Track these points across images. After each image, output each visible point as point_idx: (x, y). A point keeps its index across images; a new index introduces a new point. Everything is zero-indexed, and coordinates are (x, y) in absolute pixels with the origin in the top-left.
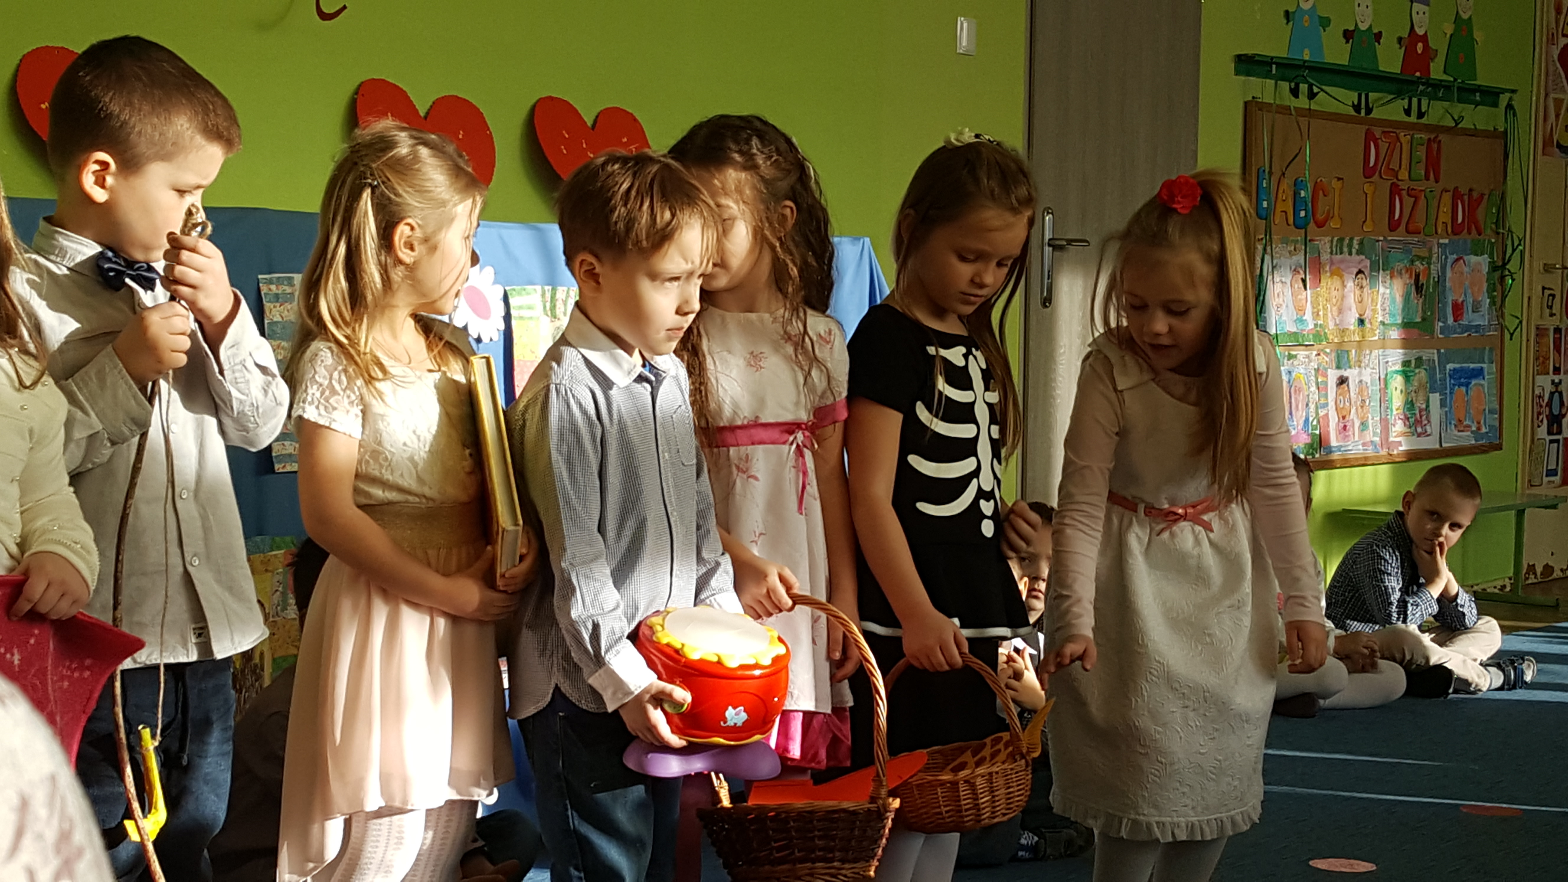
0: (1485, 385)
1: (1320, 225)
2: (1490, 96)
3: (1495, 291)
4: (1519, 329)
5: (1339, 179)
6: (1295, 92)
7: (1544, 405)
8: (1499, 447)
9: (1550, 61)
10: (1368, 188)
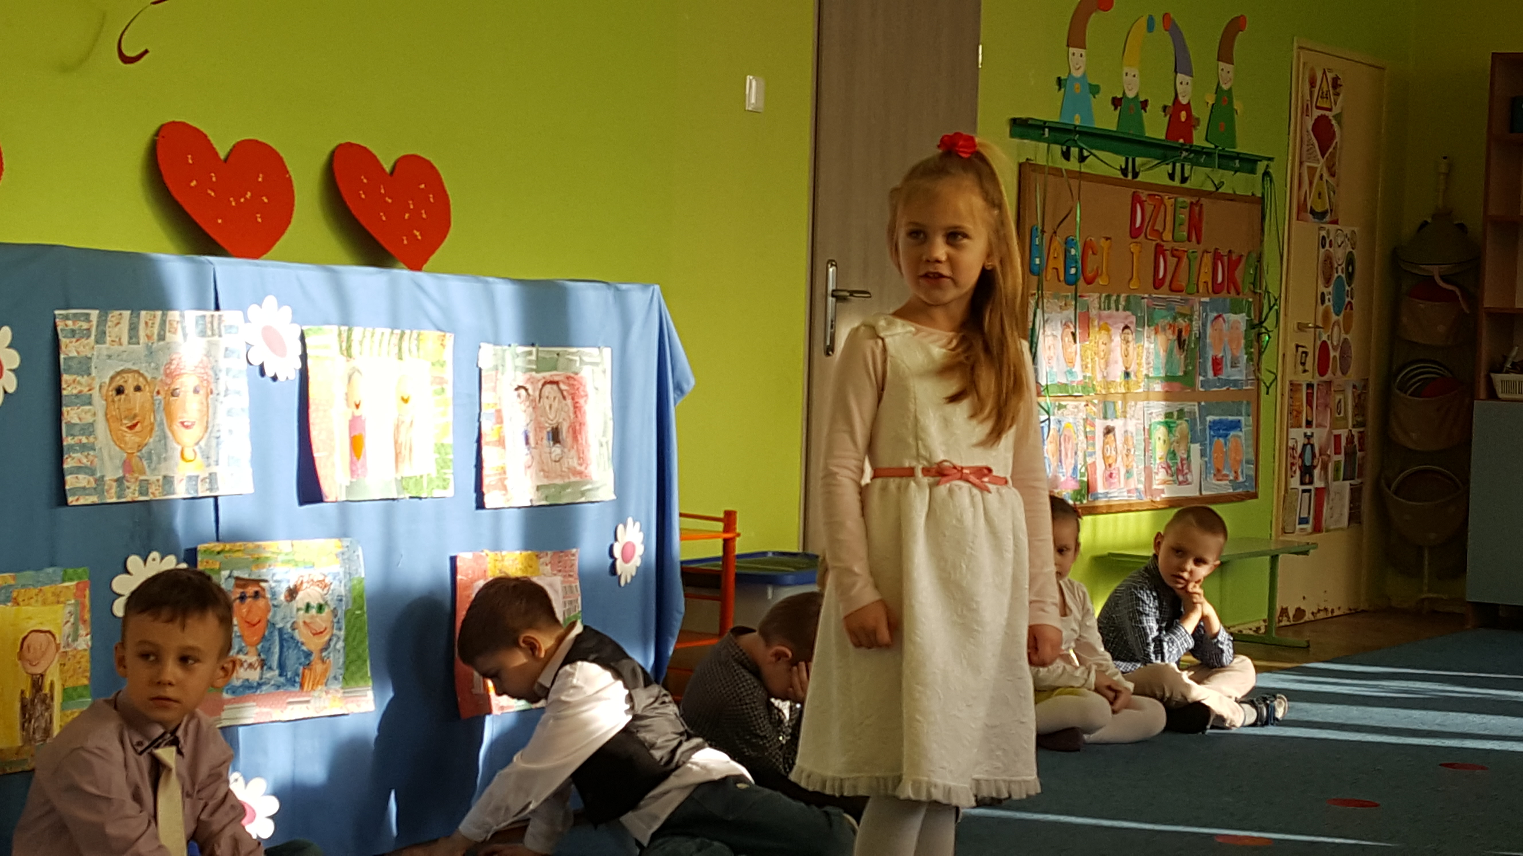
0: (1241, 437)
1: (1089, 282)
2: (1249, 163)
3: (1251, 347)
4: (1274, 384)
5: (1107, 239)
6: (1066, 155)
7: (1297, 455)
8: (1255, 496)
9: (1305, 133)
10: (1134, 248)
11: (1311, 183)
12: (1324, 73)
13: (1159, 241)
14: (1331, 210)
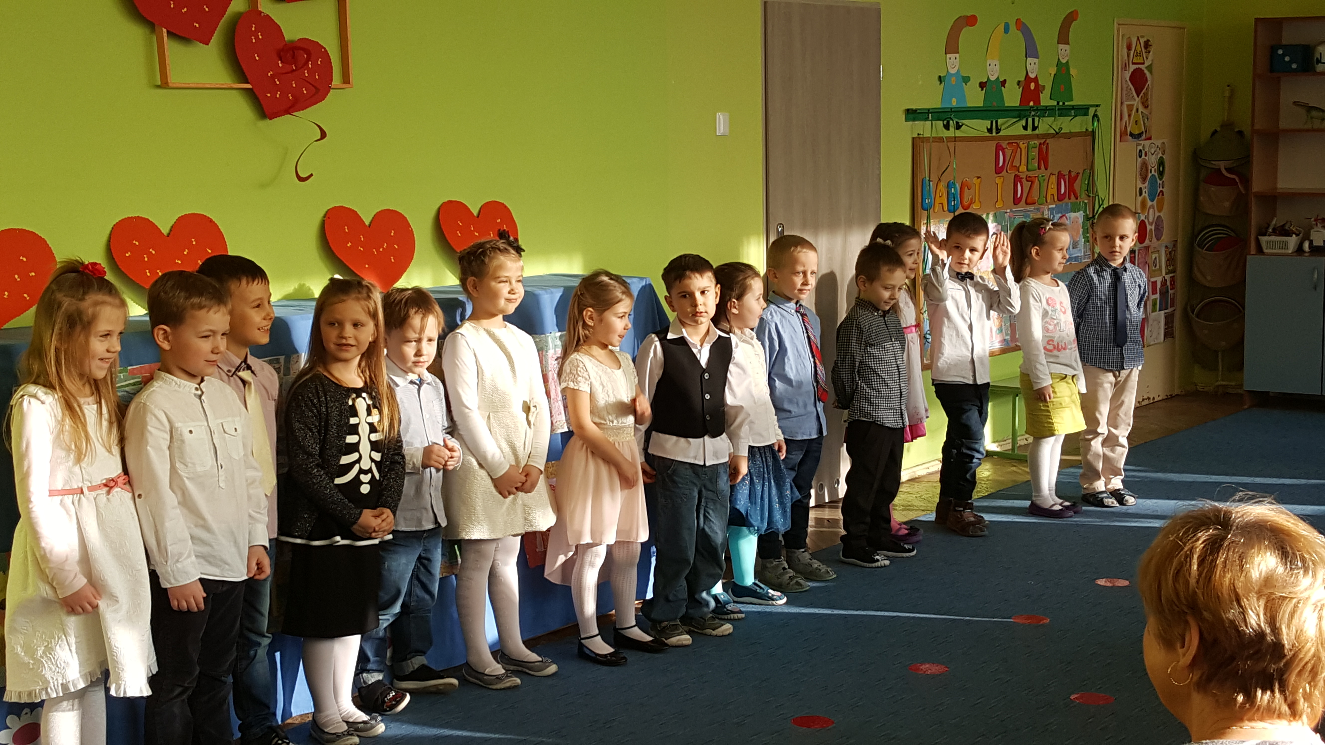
2: (1082, 110)
5: (978, 178)
6: (947, 127)
9: (1124, 81)
10: (998, 181)
11: (1129, 116)
12: (1138, 39)
13: (1017, 173)
14: (1146, 131)
